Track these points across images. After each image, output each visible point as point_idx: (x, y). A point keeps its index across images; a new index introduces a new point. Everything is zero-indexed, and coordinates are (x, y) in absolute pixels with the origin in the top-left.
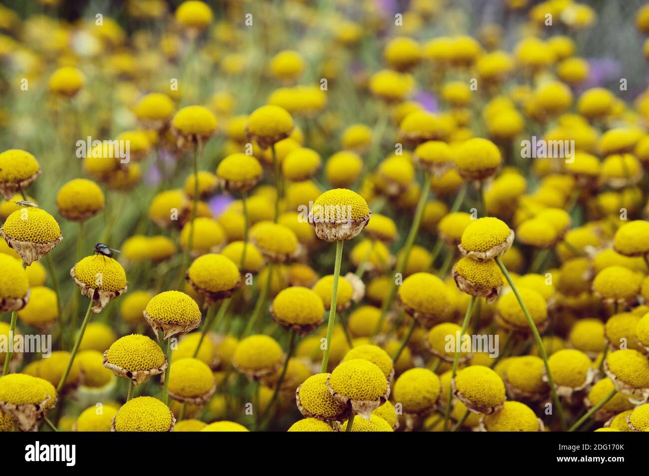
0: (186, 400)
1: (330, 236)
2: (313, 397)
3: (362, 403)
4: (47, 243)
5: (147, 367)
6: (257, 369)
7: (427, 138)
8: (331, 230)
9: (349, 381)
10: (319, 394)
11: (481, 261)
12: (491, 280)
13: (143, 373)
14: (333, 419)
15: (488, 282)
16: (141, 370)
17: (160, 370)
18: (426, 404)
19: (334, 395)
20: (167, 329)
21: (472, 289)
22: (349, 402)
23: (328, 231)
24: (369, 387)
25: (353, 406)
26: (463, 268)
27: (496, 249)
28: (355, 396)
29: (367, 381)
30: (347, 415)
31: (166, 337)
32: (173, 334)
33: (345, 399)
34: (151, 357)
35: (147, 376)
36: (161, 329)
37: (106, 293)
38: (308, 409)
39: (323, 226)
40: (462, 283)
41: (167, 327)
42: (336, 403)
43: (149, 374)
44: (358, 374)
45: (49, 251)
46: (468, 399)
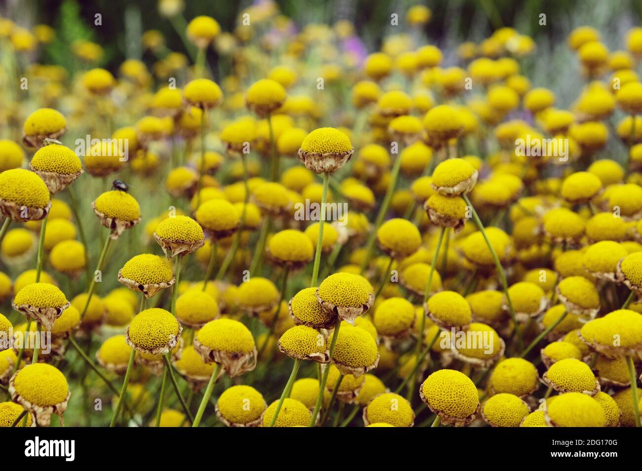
0: (194, 325)
1: (318, 167)
2: (303, 307)
3: (347, 309)
4: (69, 174)
5: (157, 281)
6: (256, 306)
7: (400, 113)
8: (318, 162)
9: (336, 290)
10: (309, 304)
11: (449, 195)
12: (458, 212)
13: (154, 286)
14: (321, 326)
15: (456, 213)
16: (151, 283)
17: (168, 284)
18: (402, 328)
19: (322, 303)
20: (175, 248)
21: (442, 221)
22: (335, 308)
23: (316, 163)
24: (353, 295)
25: (339, 312)
26: (434, 202)
27: (463, 184)
28: (341, 303)
29: (351, 290)
30: (333, 322)
31: (174, 255)
32: (180, 252)
33: (332, 307)
34: (161, 273)
35: (157, 288)
36: (169, 248)
37: (122, 223)
38: (299, 317)
39: (311, 159)
40: (433, 215)
41: (175, 245)
42: (324, 312)
43: (159, 288)
44: (344, 285)
45: (71, 181)
46: (440, 318)
